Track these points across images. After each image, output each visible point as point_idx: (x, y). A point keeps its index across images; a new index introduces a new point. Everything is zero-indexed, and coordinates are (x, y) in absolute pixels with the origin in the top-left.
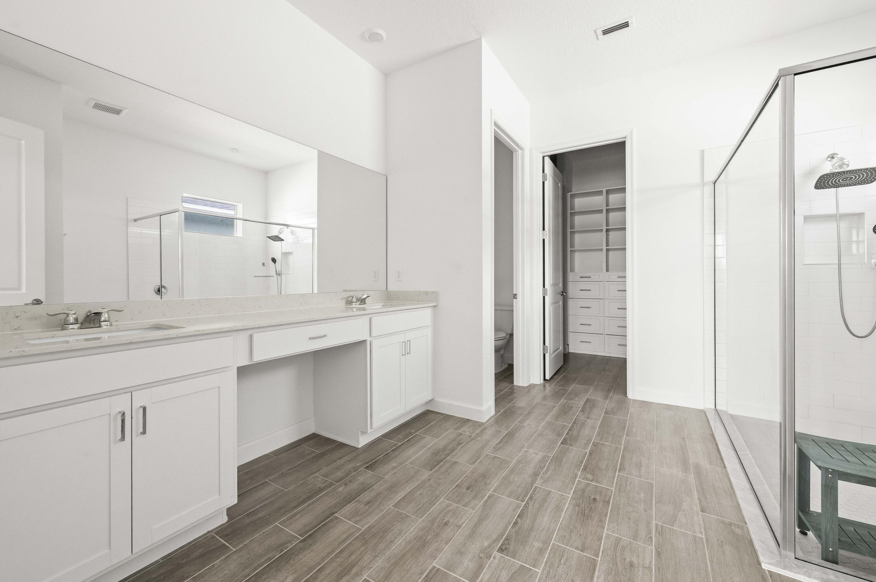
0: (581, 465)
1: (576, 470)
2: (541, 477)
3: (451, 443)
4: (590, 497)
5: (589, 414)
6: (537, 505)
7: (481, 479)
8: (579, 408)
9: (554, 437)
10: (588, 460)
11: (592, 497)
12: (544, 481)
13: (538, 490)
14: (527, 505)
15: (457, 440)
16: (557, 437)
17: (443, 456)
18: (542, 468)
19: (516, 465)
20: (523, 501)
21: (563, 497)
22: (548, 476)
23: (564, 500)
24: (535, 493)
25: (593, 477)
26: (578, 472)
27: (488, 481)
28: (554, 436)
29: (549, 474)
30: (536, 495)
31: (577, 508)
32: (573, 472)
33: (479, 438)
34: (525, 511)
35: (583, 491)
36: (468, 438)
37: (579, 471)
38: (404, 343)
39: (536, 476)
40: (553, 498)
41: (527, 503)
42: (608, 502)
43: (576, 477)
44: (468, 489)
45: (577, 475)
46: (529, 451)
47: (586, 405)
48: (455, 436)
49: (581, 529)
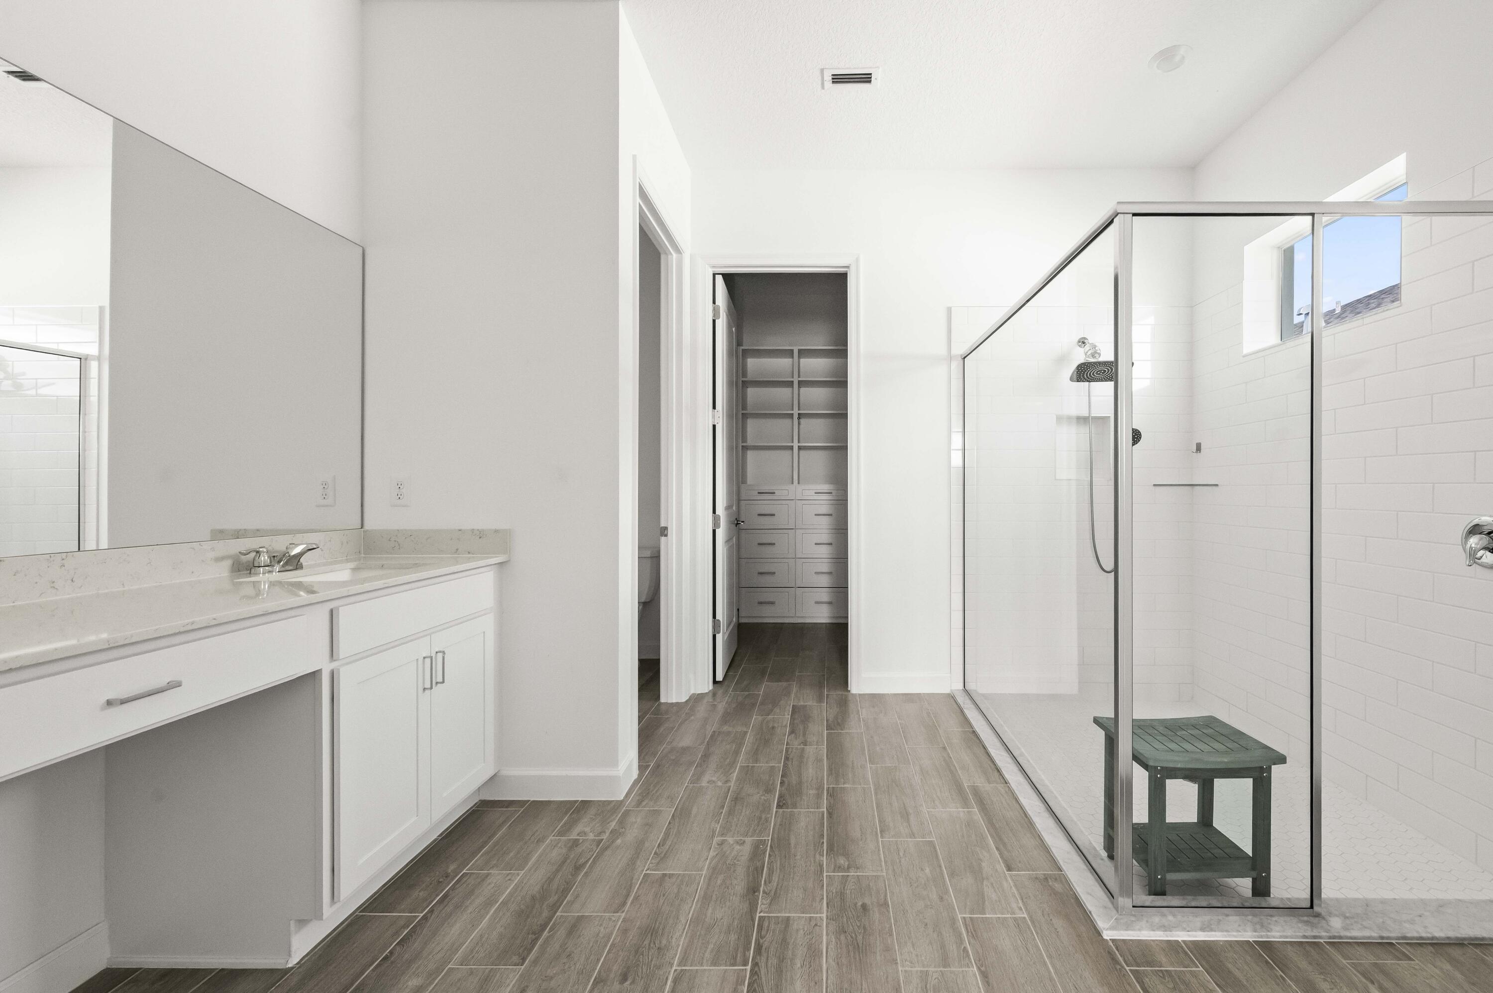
0: (823, 843)
1: (817, 856)
2: (764, 892)
3: (557, 871)
4: (856, 904)
5: (804, 735)
6: (773, 961)
7: (646, 942)
8: (786, 726)
9: (763, 797)
10: (830, 827)
11: (860, 904)
12: (772, 900)
13: (766, 924)
14: (756, 969)
15: (568, 861)
16: (766, 795)
17: (545, 914)
18: (758, 871)
19: (710, 879)
20: (745, 963)
21: (813, 923)
22: (775, 884)
23: (817, 928)
24: (762, 933)
25: (848, 860)
26: (822, 858)
27: (664, 942)
28: (762, 795)
29: (775, 879)
30: (765, 937)
31: (842, 937)
32: (815, 861)
33: (619, 841)
34: (755, 985)
35: (842, 895)
36: (595, 848)
37: (823, 856)
38: (428, 661)
39: (754, 892)
40: (797, 930)
41: (755, 964)
42: (886, 904)
43: (822, 871)
44: (624, 978)
45: (823, 864)
46: (726, 840)
47: (794, 719)
48: (564, 851)
49: (864, 983)
